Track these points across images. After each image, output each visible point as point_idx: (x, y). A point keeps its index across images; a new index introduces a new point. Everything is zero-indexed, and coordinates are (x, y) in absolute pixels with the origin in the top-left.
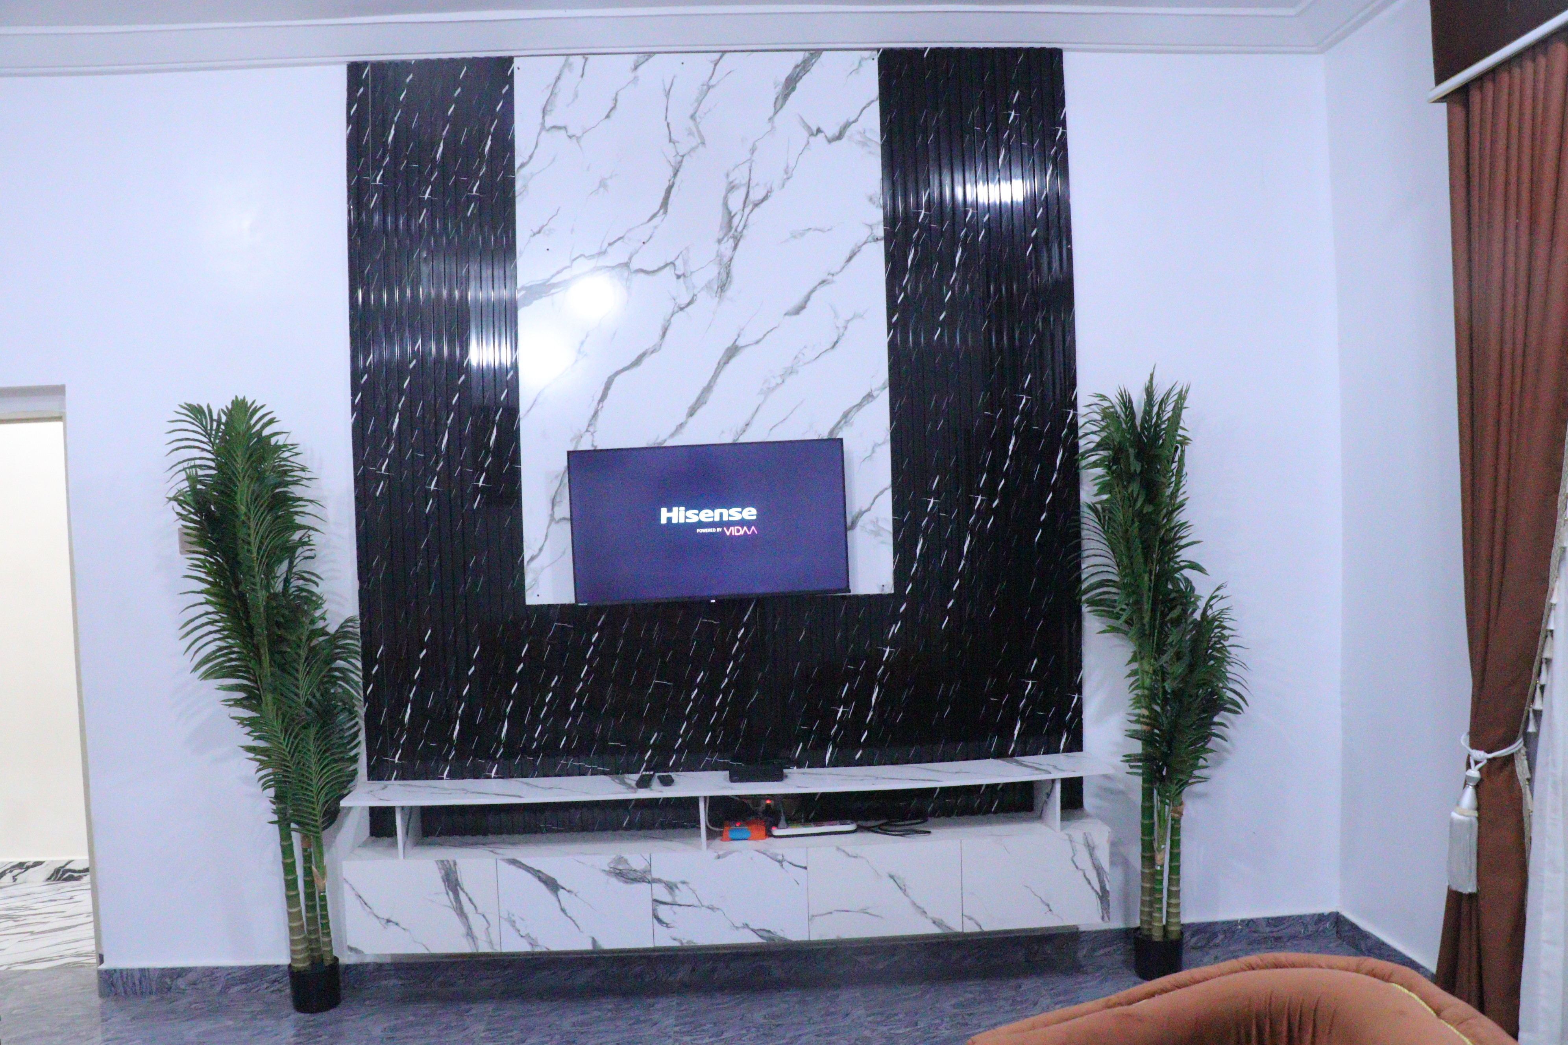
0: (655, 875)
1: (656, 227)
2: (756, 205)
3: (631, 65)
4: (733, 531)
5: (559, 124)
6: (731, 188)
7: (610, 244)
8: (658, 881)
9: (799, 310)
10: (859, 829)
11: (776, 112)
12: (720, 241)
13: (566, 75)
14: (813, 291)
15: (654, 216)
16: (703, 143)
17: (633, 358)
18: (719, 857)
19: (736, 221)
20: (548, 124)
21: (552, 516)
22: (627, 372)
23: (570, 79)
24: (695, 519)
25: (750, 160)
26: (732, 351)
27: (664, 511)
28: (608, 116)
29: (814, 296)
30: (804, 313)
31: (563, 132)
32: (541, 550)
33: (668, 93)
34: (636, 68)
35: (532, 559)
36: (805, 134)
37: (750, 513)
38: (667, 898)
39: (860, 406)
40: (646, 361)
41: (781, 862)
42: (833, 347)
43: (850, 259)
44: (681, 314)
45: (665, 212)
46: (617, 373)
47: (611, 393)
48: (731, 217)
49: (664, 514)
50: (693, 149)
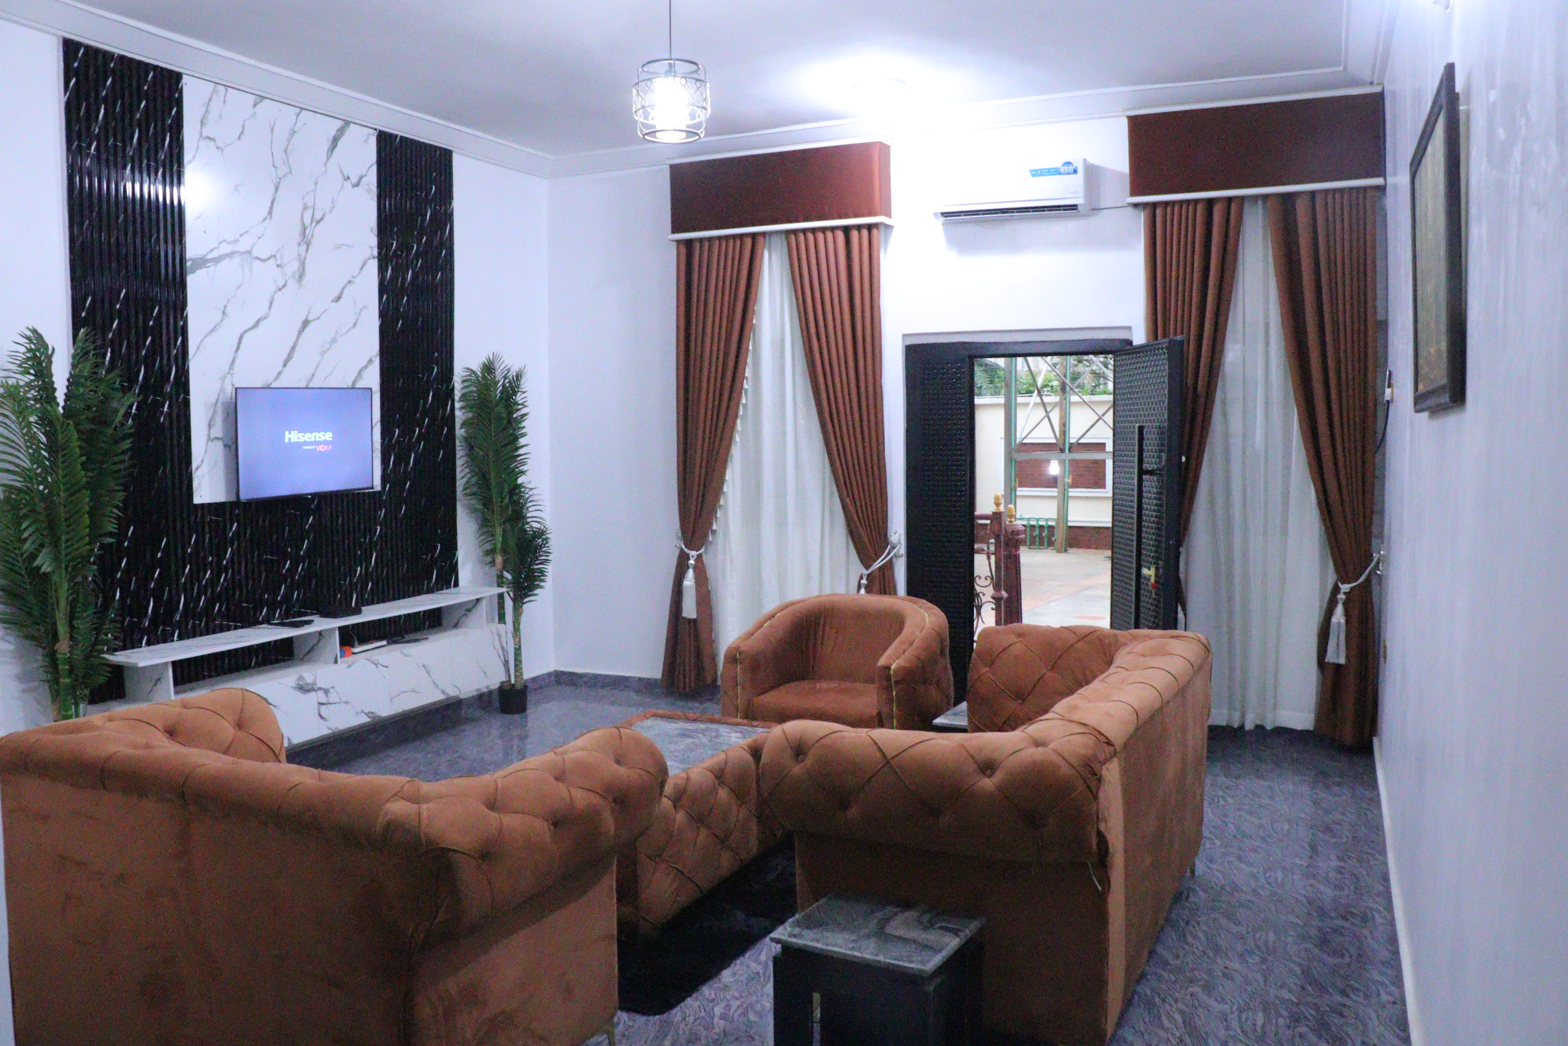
0: (319, 685)
1: (266, 228)
2: (318, 222)
3: (252, 103)
4: (320, 448)
5: (211, 136)
6: (305, 208)
7: (241, 235)
8: (320, 689)
9: (338, 299)
10: (389, 643)
11: (328, 159)
12: (299, 244)
13: (215, 98)
14: (344, 288)
15: (265, 219)
16: (291, 172)
17: (254, 321)
18: (349, 667)
19: (307, 231)
20: (205, 135)
21: (209, 436)
22: (250, 332)
23: (217, 102)
24: (302, 440)
25: (315, 190)
26: (306, 323)
27: (287, 432)
28: (239, 138)
29: (346, 290)
30: (341, 301)
31: (211, 143)
32: (202, 461)
33: (272, 130)
34: (255, 105)
35: (198, 468)
36: (341, 178)
37: (328, 436)
38: (324, 701)
39: (366, 367)
40: (261, 325)
41: (376, 665)
42: (355, 325)
43: (362, 269)
44: (279, 294)
45: (271, 217)
46: (246, 331)
47: (242, 346)
48: (305, 229)
49: (287, 435)
50: (285, 175)
